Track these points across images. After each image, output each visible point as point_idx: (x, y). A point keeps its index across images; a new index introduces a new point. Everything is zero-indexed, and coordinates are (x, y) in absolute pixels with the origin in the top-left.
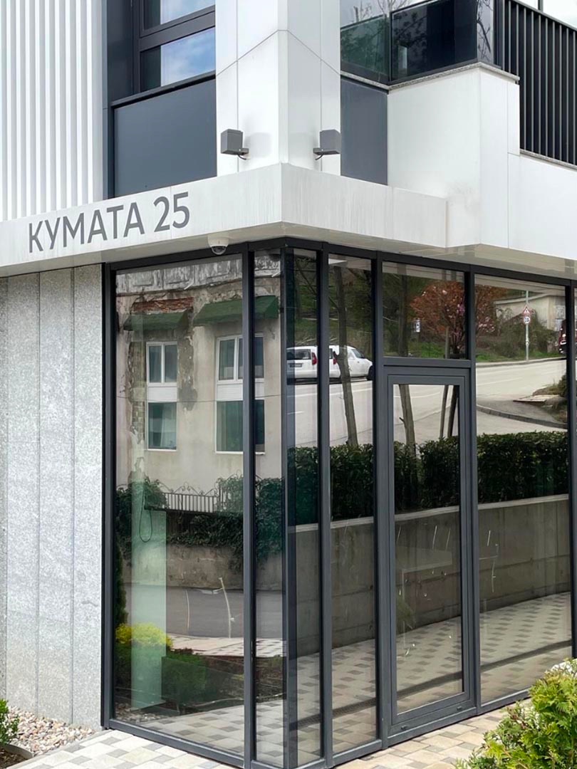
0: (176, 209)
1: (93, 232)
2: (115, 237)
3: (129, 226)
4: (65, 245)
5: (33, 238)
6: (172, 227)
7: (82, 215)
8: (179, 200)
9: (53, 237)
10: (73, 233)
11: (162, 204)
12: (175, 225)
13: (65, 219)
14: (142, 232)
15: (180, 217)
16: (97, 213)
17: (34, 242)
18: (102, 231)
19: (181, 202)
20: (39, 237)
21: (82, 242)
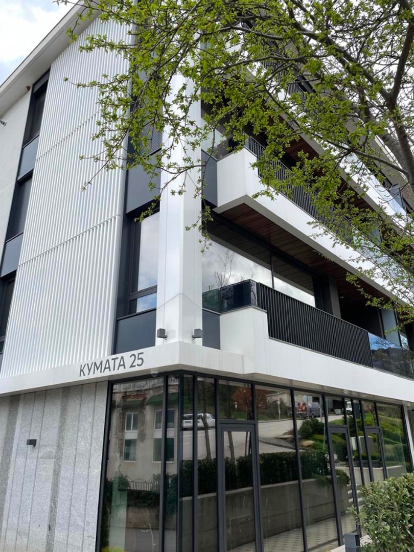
0: (139, 359)
1: (105, 368)
2: (114, 370)
3: (120, 365)
4: (94, 373)
5: (82, 370)
6: (136, 366)
7: (102, 361)
8: (140, 355)
9: (89, 370)
10: (98, 369)
11: (133, 357)
12: (138, 365)
13: (95, 363)
14: (125, 368)
15: (140, 361)
16: (108, 361)
17: (82, 372)
18: (109, 368)
19: (140, 356)
20: (84, 370)
21: (101, 372)
